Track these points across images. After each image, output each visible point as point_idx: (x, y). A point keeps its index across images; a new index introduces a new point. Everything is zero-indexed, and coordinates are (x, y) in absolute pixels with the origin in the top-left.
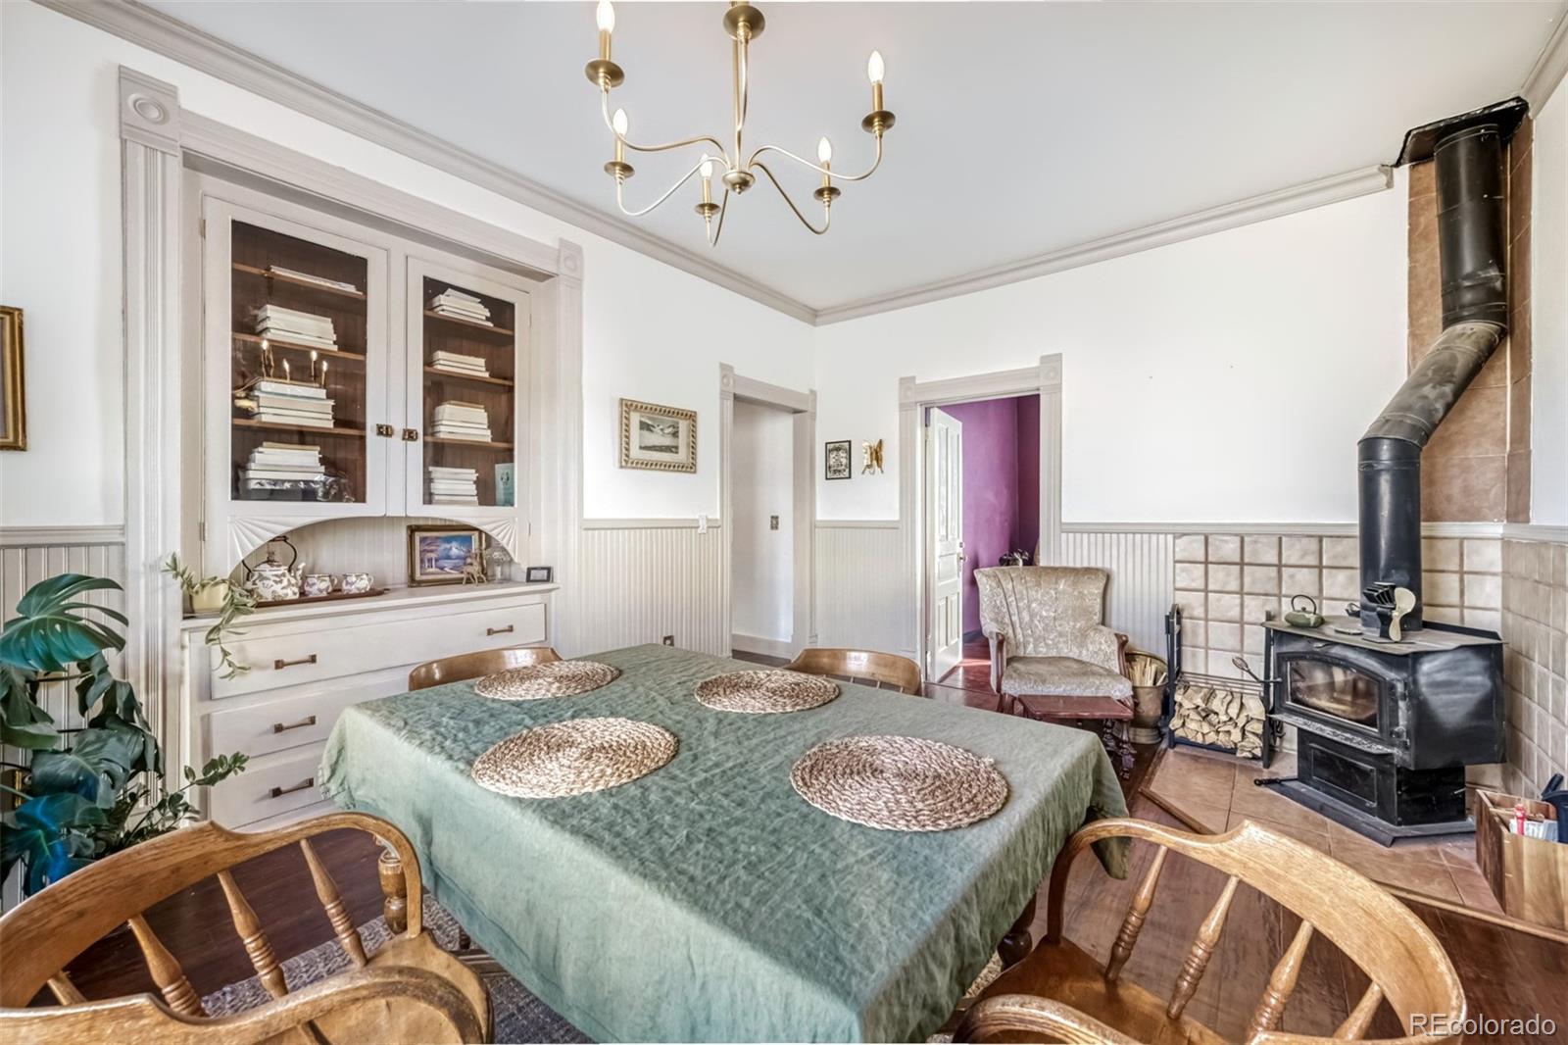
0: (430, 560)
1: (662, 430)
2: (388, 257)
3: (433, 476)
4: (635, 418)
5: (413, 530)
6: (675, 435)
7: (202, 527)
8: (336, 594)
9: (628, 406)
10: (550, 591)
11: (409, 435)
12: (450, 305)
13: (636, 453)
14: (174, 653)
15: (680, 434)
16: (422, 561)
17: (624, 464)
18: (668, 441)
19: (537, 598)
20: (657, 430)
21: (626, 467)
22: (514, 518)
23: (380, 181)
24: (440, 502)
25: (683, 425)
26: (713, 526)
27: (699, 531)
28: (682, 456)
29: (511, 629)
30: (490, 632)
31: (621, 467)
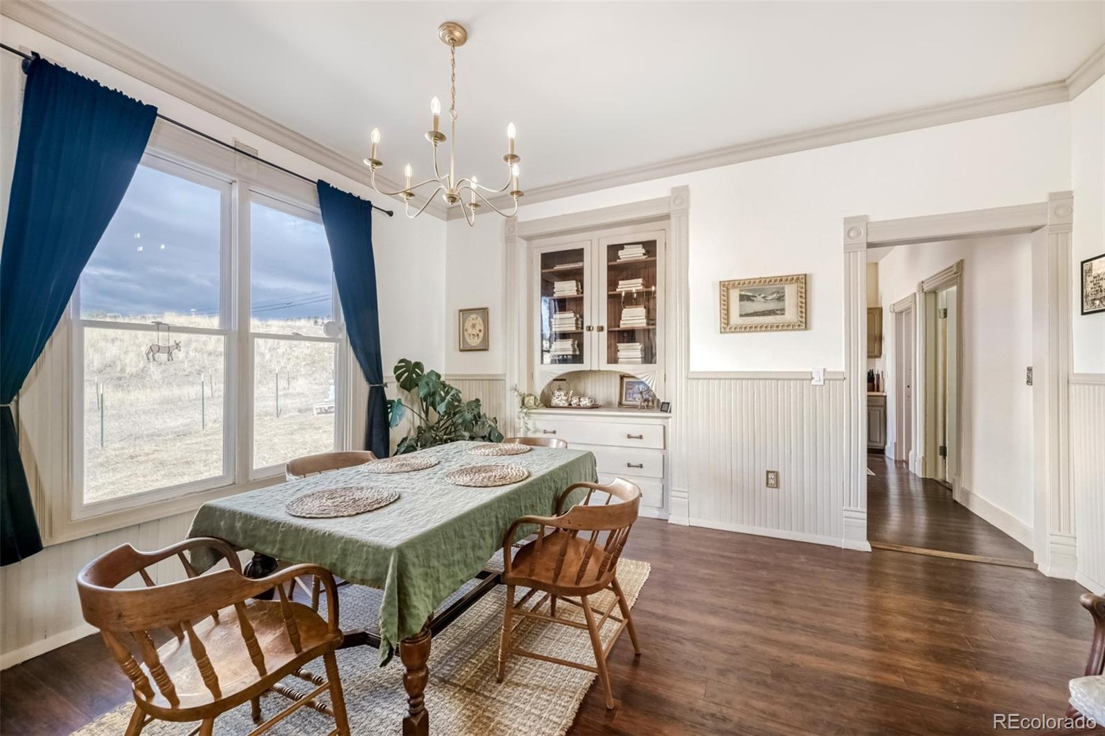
0: (630, 394)
1: (764, 298)
2: (591, 243)
3: (619, 348)
4: (734, 295)
5: (622, 377)
6: (781, 298)
7: (532, 374)
8: (595, 407)
9: (726, 287)
10: (668, 418)
11: (589, 329)
12: (625, 256)
13: (735, 319)
14: (517, 420)
15: (786, 297)
16: (626, 393)
17: (723, 330)
18: (772, 306)
19: (660, 421)
20: (759, 298)
21: (725, 332)
22: (655, 371)
23: (577, 211)
24: (622, 363)
25: (790, 291)
26: (829, 378)
27: (813, 382)
28: (791, 315)
29: (641, 437)
30: (629, 437)
31: (721, 333)
